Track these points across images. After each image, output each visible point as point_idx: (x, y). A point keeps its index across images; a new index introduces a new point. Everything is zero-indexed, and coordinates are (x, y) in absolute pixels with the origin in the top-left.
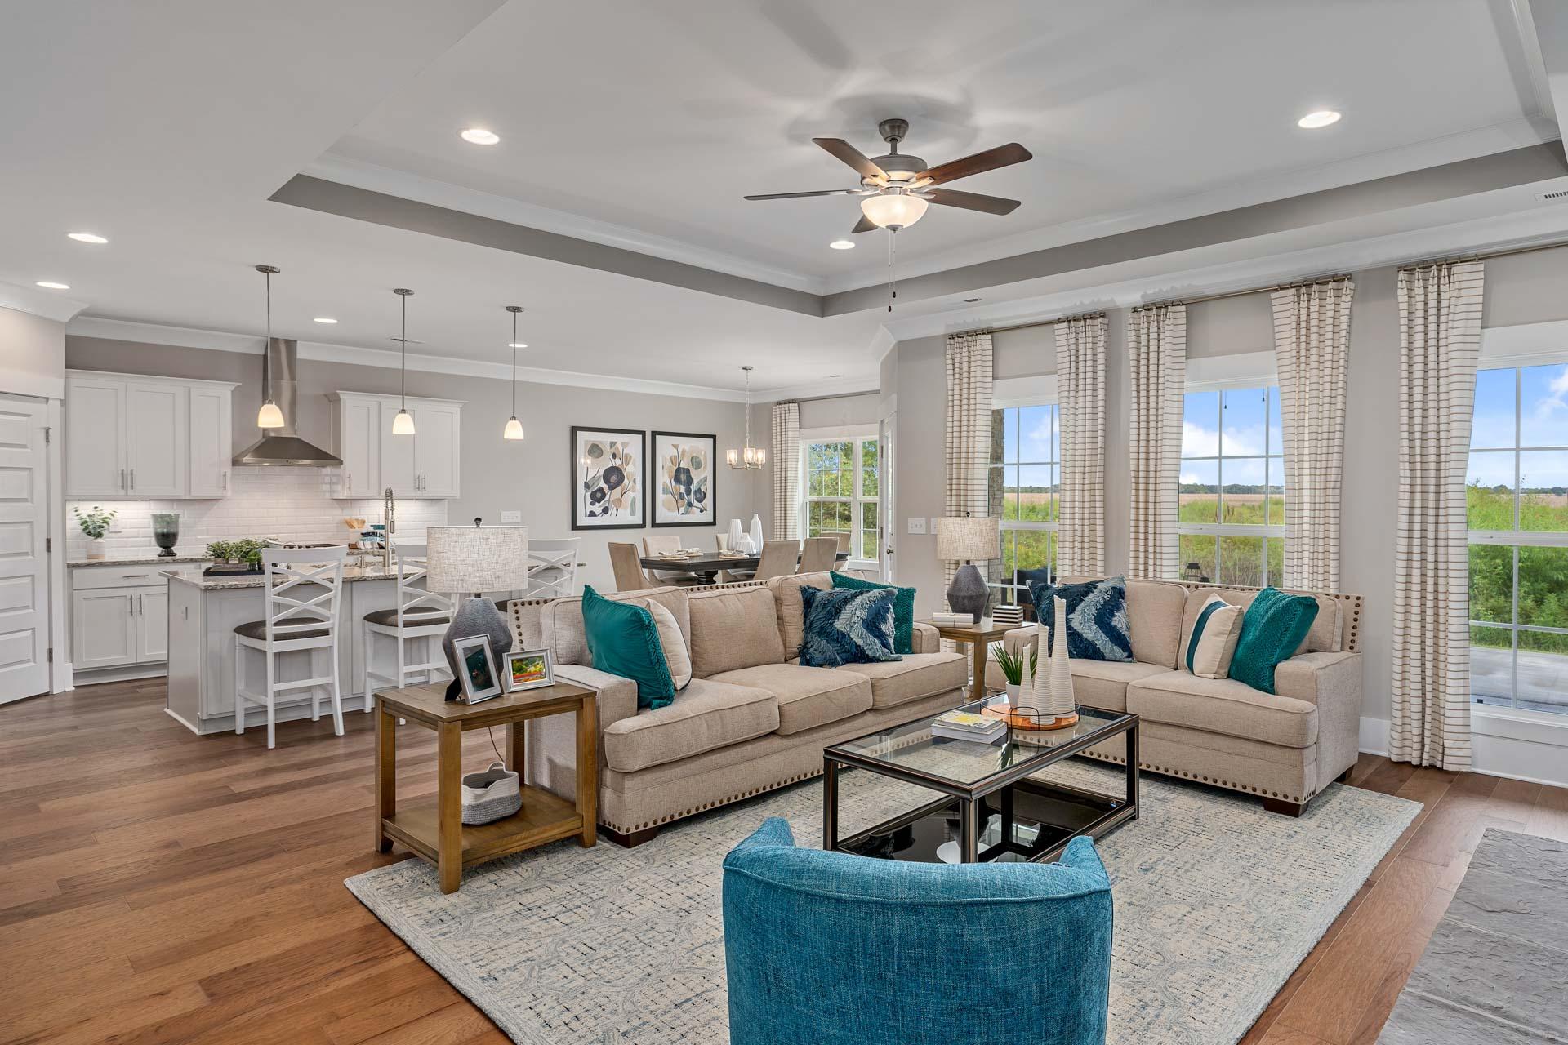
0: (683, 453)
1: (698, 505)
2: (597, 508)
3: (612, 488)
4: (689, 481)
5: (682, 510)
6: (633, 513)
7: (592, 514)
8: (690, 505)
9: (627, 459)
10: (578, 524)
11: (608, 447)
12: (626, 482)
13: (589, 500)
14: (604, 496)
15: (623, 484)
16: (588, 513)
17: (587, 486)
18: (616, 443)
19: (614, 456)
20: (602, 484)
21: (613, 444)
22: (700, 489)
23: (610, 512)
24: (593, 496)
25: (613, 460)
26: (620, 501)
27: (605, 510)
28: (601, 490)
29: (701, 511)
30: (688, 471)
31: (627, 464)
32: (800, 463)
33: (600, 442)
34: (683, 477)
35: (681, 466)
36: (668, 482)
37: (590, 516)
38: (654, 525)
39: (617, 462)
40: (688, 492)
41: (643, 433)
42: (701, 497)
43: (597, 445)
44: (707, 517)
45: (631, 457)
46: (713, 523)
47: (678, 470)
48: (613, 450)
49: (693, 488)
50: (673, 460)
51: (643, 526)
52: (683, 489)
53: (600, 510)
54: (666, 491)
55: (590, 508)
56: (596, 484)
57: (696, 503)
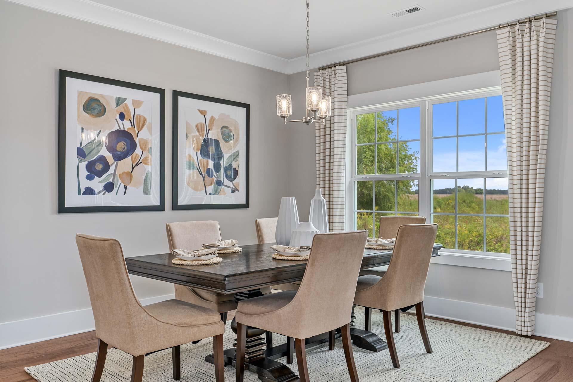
0: (212, 119)
1: (230, 184)
2: (97, 184)
3: (118, 158)
4: (219, 155)
5: (210, 189)
6: (146, 192)
7: (89, 192)
8: (219, 183)
9: (141, 123)
10: (67, 205)
11: (114, 104)
12: (138, 151)
13: (84, 173)
14: (107, 167)
15: (134, 154)
16: (83, 190)
17: (81, 153)
18: (125, 99)
19: (122, 116)
20: (104, 152)
21: (119, 101)
22: (230, 165)
23: (115, 190)
24: (90, 167)
25: (120, 122)
26: (129, 175)
27: (109, 187)
28: (102, 159)
29: (233, 191)
30: (217, 142)
31: (140, 129)
32: (347, 136)
33: (102, 96)
34: (212, 149)
35: (210, 136)
36: (193, 154)
37: (84, 194)
38: (175, 207)
39: (126, 125)
40: (218, 168)
41: (162, 92)
42: (233, 174)
43: (97, 100)
44: (240, 198)
45: (145, 120)
46: (246, 206)
47: (206, 142)
48: (121, 109)
49: (223, 163)
50: (199, 128)
51: (161, 208)
52: (211, 164)
53: (101, 187)
54: (191, 166)
55: (85, 184)
56: (94, 152)
57: (227, 182)
